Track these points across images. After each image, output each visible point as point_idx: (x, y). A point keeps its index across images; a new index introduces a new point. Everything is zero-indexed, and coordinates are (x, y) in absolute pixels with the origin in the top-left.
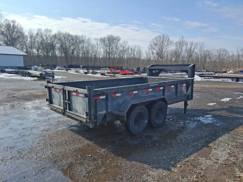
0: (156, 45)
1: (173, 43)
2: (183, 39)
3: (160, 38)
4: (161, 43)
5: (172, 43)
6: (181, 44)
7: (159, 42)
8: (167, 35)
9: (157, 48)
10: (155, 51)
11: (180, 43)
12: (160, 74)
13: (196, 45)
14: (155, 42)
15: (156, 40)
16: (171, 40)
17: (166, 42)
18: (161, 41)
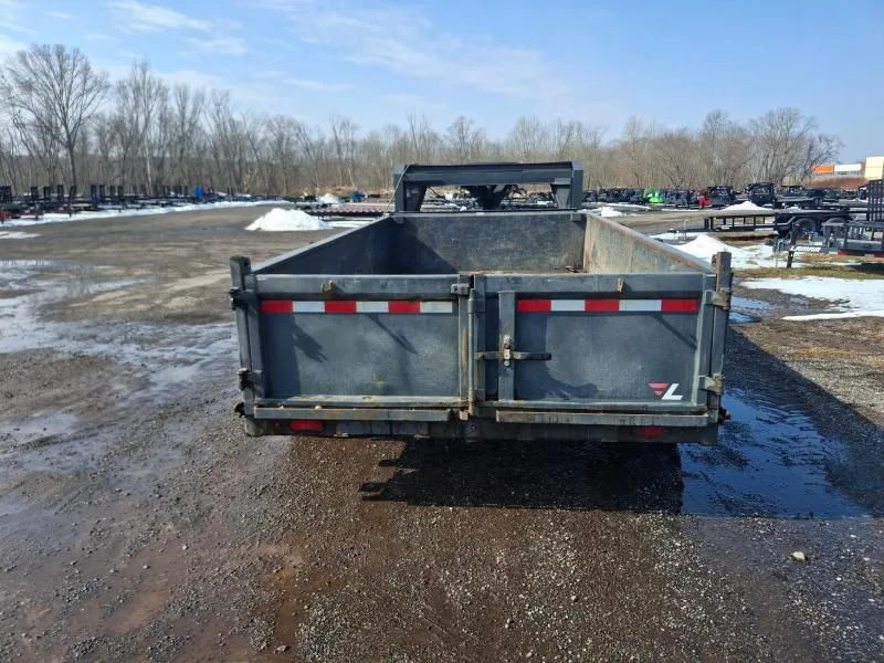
0: (27, 87)
1: (108, 87)
2: (148, 74)
3: (47, 58)
4: (55, 83)
5: (101, 85)
6: (139, 90)
7: (44, 78)
8: (77, 51)
9: (36, 100)
10: (28, 116)
11: (137, 90)
12: (423, 206)
13: (200, 98)
14: (26, 75)
15: (26, 64)
16: (96, 70)
17: (78, 80)
18: (52, 74)
